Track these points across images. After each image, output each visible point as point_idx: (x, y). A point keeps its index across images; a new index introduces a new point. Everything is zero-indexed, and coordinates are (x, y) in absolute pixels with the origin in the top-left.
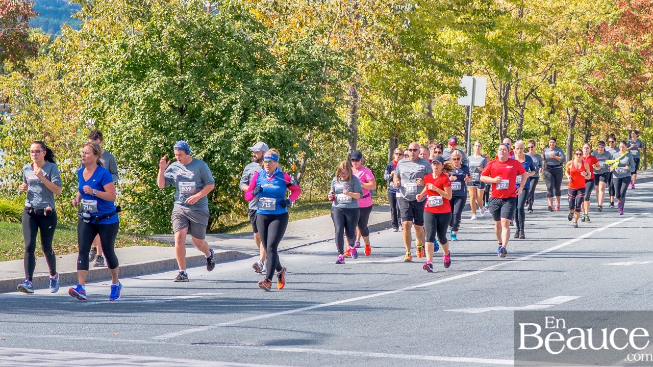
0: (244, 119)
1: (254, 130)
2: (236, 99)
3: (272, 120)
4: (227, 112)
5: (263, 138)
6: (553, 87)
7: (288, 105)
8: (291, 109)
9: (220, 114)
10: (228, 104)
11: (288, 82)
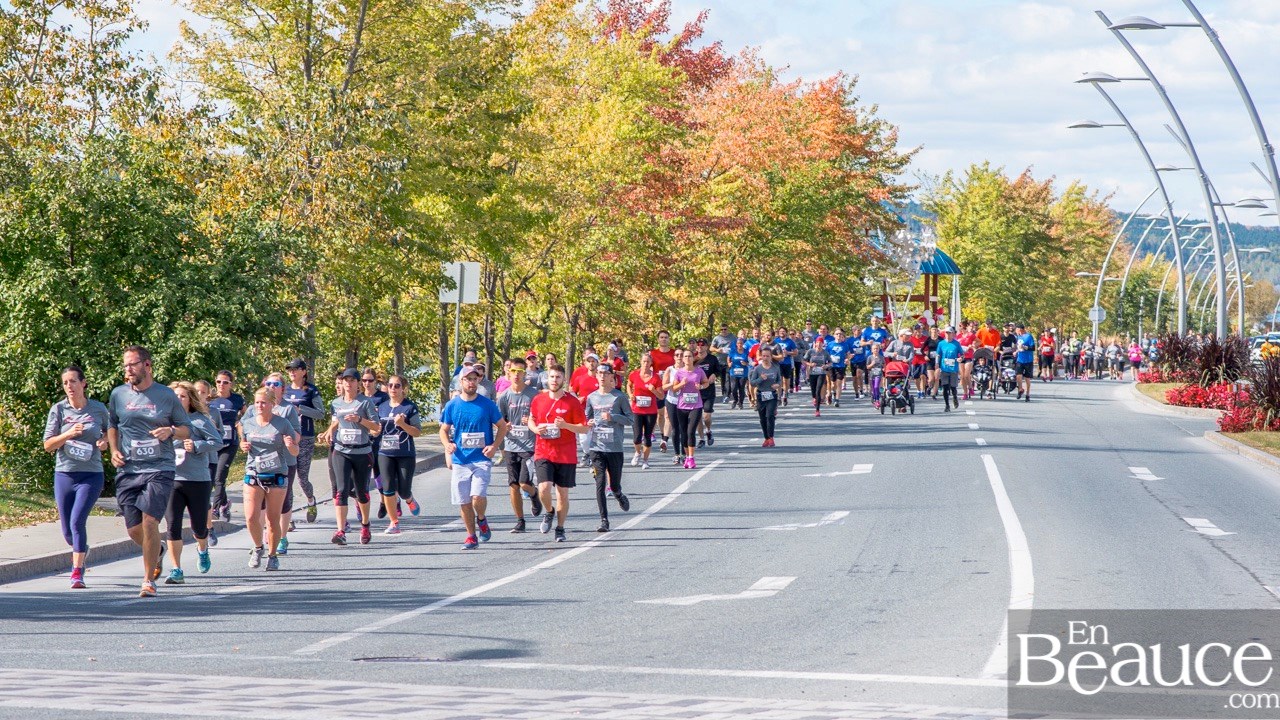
0: (169, 328)
1: (186, 344)
2: (157, 300)
3: (212, 329)
4: (145, 318)
5: (199, 355)
6: (550, 275)
7: (233, 308)
8: (237, 314)
9: (134, 321)
10: (146, 307)
11: (229, 274)
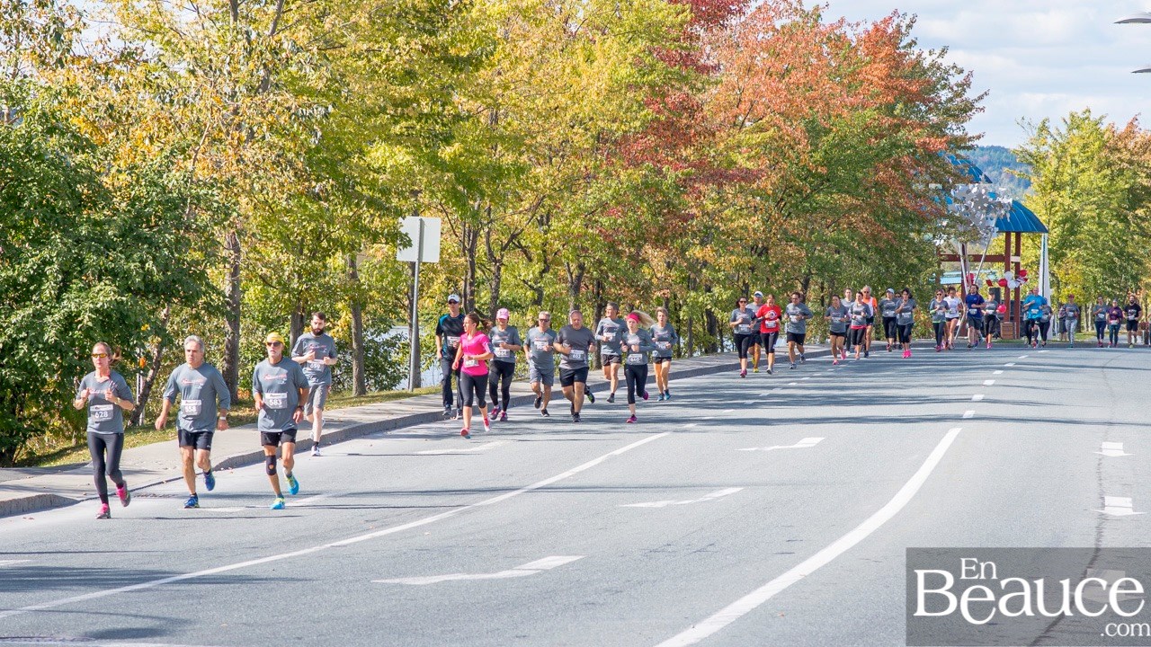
0: (64, 288)
1: (80, 304)
2: (51, 257)
3: (108, 288)
4: (37, 277)
5: (94, 316)
7: (132, 266)
8: (137, 273)
9: (26, 280)
10: (39, 266)
11: (131, 229)
